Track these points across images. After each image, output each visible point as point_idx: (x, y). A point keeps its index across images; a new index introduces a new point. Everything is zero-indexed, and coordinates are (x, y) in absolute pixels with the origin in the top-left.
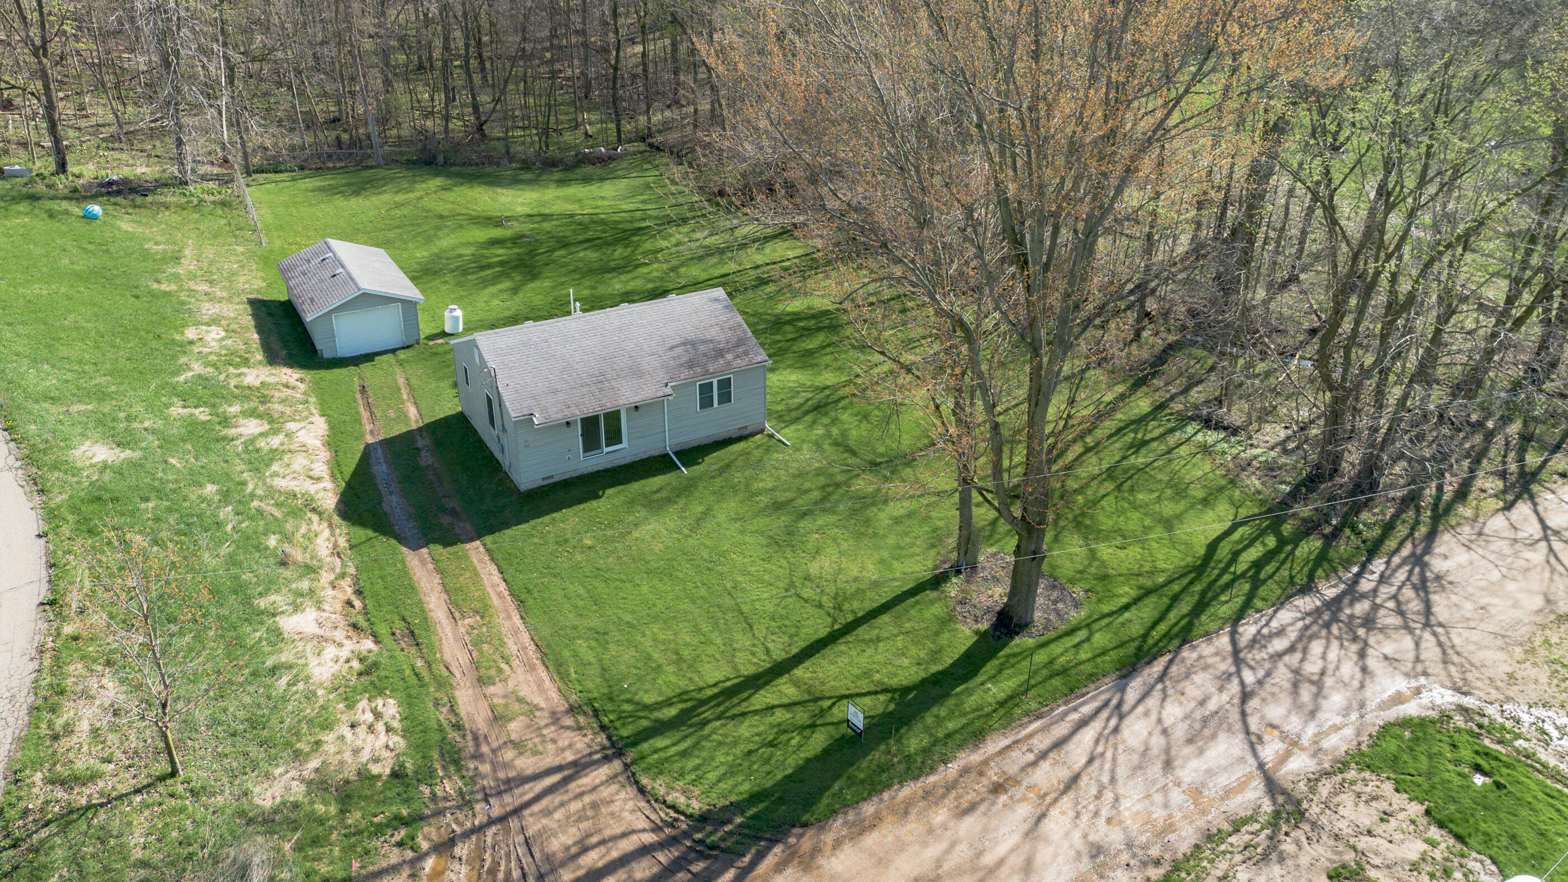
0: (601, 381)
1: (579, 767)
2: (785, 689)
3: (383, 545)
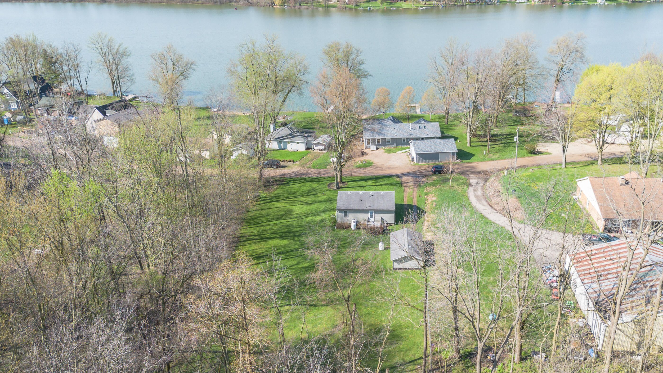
1: (407, 183)
2: (378, 184)
3: (419, 206)
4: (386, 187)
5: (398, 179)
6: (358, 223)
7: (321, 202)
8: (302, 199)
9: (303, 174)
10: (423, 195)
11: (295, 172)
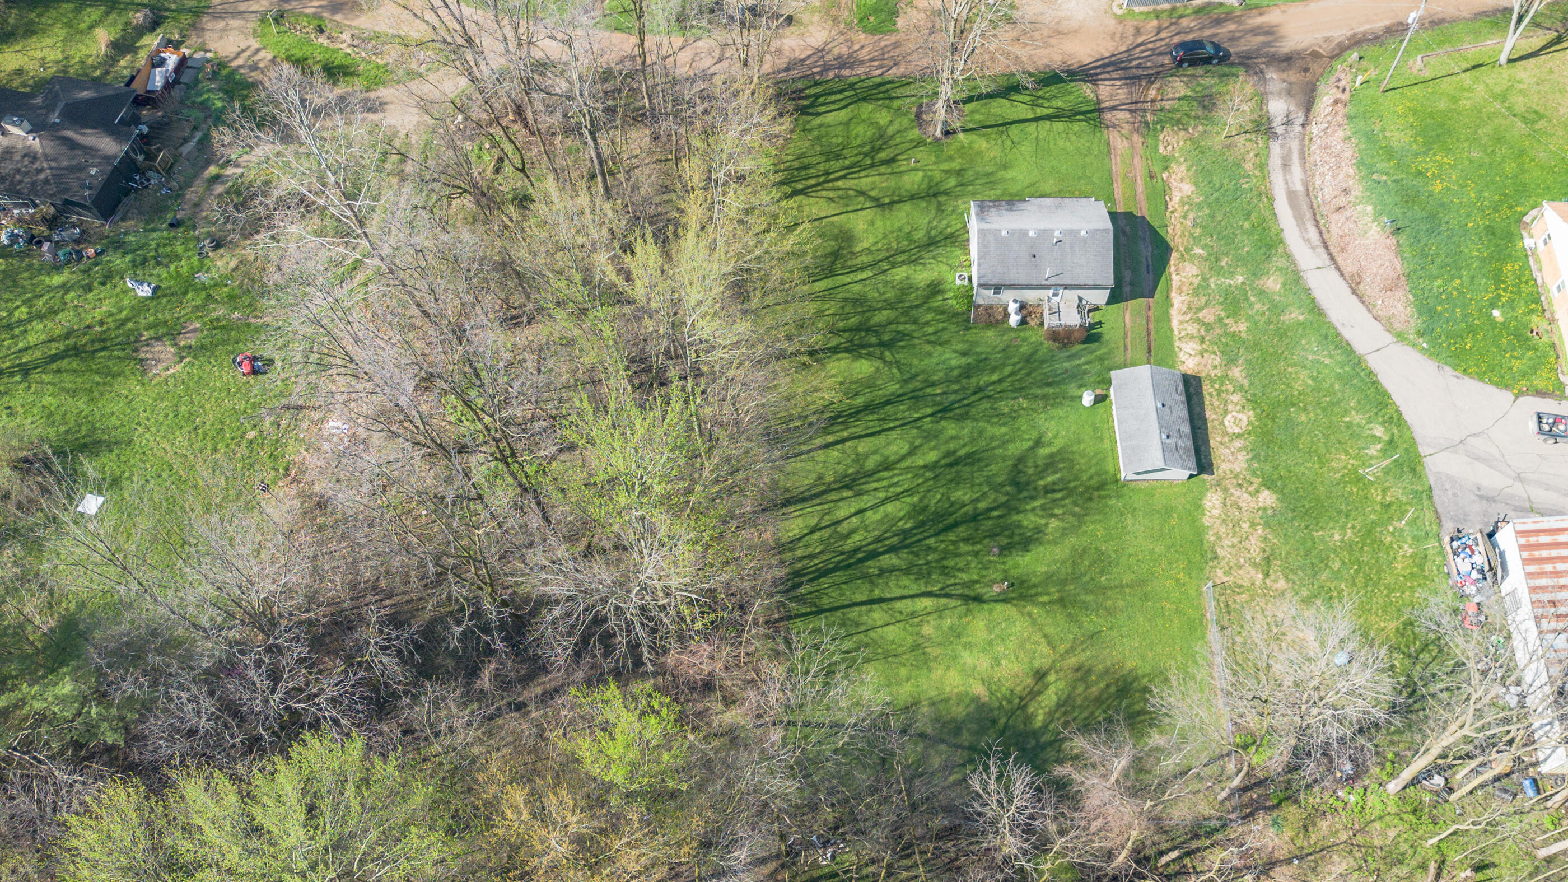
0: (1059, 207)
1: (1113, 108)
2: (1040, 112)
3: (1155, 223)
4: (1059, 126)
5: (1086, 90)
6: (1022, 306)
7: (913, 197)
8: (865, 181)
9: (843, 63)
10: (1156, 169)
11: (820, 52)
